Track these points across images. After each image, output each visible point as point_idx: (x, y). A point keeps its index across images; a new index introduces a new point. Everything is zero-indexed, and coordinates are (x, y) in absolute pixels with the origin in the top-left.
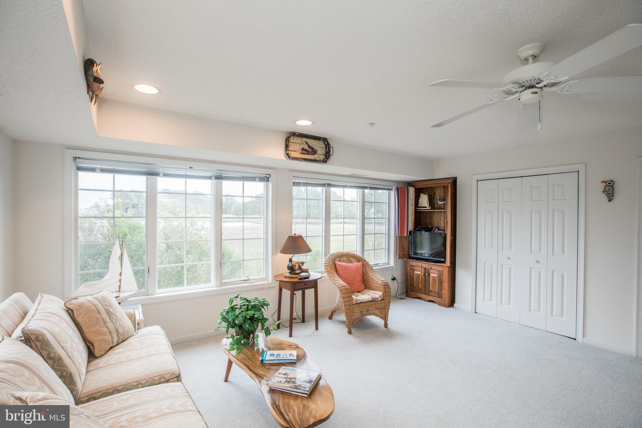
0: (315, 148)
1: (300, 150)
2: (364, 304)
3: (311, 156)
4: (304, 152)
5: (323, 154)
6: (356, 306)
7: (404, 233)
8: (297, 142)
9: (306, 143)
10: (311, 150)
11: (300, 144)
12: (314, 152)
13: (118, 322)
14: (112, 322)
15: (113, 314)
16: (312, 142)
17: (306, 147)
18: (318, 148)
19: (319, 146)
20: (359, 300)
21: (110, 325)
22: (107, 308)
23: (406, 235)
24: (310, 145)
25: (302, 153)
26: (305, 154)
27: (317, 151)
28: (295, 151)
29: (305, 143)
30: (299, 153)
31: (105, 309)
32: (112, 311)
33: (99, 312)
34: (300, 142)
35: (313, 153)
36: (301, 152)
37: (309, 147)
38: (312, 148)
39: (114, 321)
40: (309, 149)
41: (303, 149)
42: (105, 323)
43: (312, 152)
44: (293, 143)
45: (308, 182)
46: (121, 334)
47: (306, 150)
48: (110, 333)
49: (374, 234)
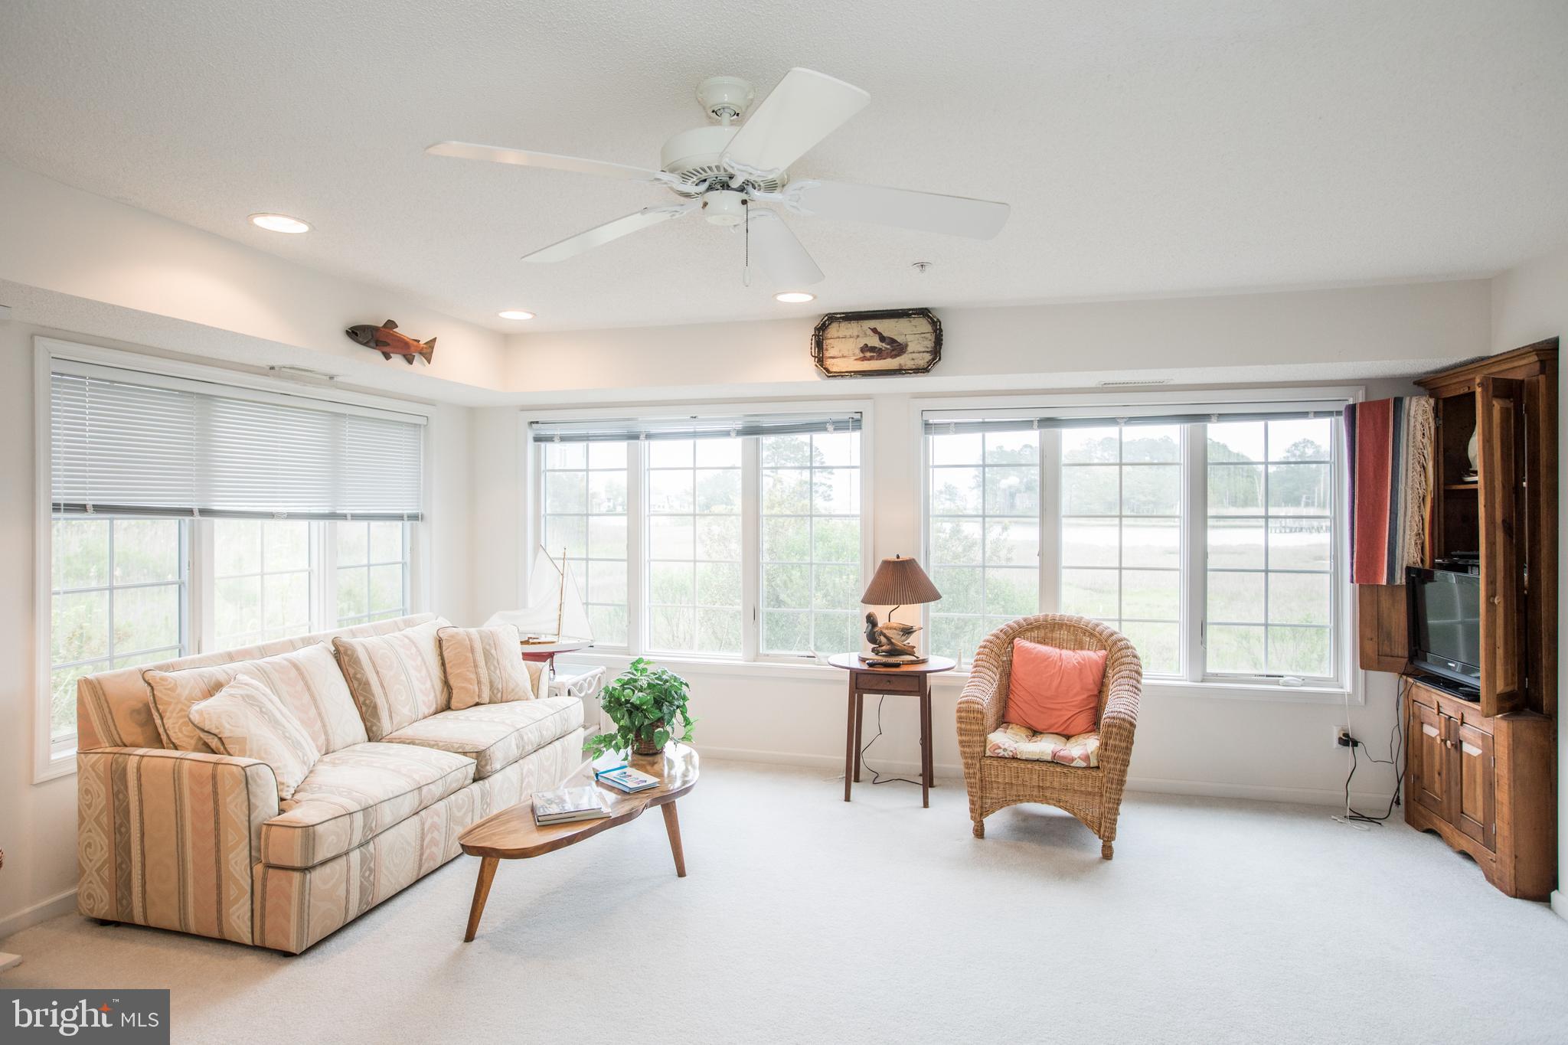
0: (900, 339)
1: (858, 351)
2: (1022, 766)
3: (889, 360)
4: (868, 354)
5: (927, 350)
6: (995, 763)
7: (1376, 574)
8: (848, 333)
9: (875, 331)
10: (888, 347)
11: (858, 336)
12: (898, 348)
13: (498, 672)
14: (488, 669)
15: (494, 658)
16: (887, 327)
17: (874, 341)
18: (909, 338)
19: (914, 335)
20: (1005, 750)
21: (483, 671)
22: (488, 647)
23: (1384, 582)
24: (885, 334)
25: (864, 359)
26: (871, 358)
27: (907, 345)
28: (843, 357)
29: (870, 332)
30: (856, 360)
31: (484, 649)
32: (495, 655)
33: (472, 650)
34: (856, 334)
35: (894, 353)
36: (862, 355)
37: (882, 339)
38: (892, 341)
39: (492, 668)
40: (884, 345)
41: (865, 348)
42: (476, 666)
43: (893, 350)
44: (839, 338)
45: (986, 420)
46: (498, 689)
47: (873, 349)
48: (479, 682)
49: (1267, 571)
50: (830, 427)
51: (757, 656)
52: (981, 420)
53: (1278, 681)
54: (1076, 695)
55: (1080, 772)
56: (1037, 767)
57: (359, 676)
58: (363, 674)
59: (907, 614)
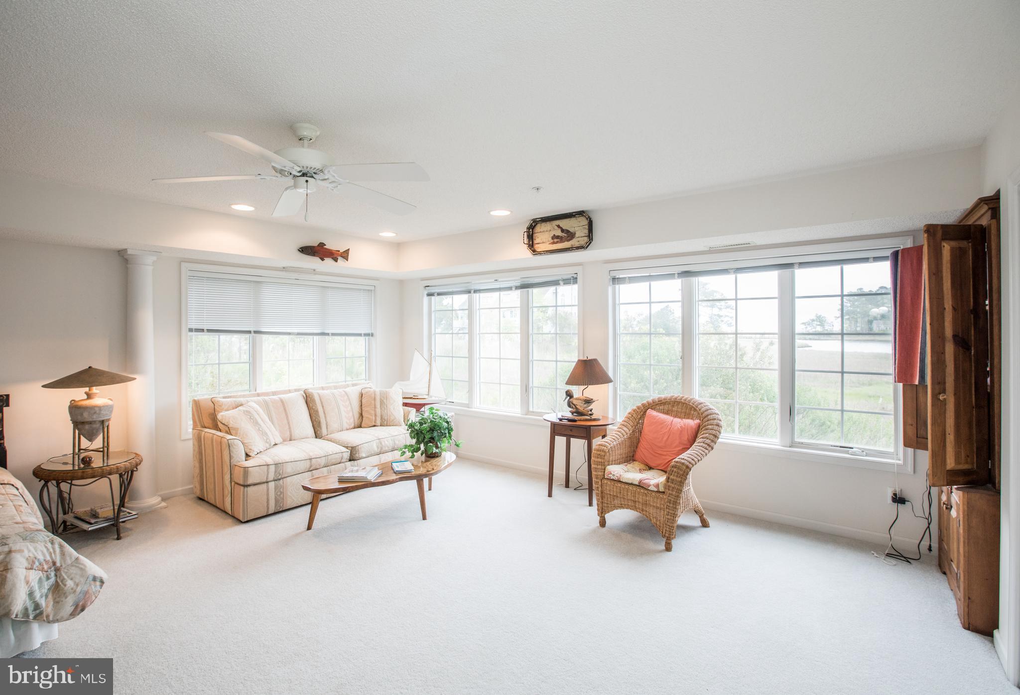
0: (572, 230)
1: (550, 239)
2: (623, 486)
3: (566, 243)
4: (556, 240)
5: (586, 235)
6: (609, 483)
7: (912, 376)
8: (545, 229)
9: (559, 226)
10: (566, 235)
11: (550, 230)
12: (570, 235)
13: (386, 411)
14: (381, 409)
15: (385, 404)
16: (565, 224)
17: (558, 233)
18: (576, 229)
19: (577, 226)
20: (614, 475)
21: (378, 410)
22: (382, 399)
23: (917, 383)
24: (564, 228)
25: (553, 243)
26: (557, 243)
27: (575, 233)
28: (543, 243)
29: (556, 227)
30: (550, 244)
31: (380, 399)
32: (385, 403)
33: (375, 399)
34: (549, 229)
35: (568, 238)
36: (552, 241)
37: (563, 231)
38: (568, 232)
39: (383, 409)
40: (563, 234)
41: (554, 237)
42: (375, 407)
43: (568, 237)
44: (541, 232)
46: (385, 419)
47: (558, 237)
48: (376, 415)
49: (842, 373)
50: (561, 283)
51: (528, 412)
52: (648, 274)
53: (848, 451)
54: (676, 447)
55: (653, 494)
56: (631, 488)
57: (314, 407)
58: (316, 407)
59: (592, 391)
